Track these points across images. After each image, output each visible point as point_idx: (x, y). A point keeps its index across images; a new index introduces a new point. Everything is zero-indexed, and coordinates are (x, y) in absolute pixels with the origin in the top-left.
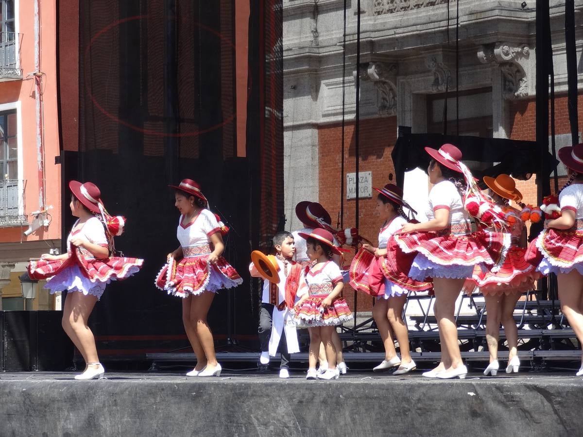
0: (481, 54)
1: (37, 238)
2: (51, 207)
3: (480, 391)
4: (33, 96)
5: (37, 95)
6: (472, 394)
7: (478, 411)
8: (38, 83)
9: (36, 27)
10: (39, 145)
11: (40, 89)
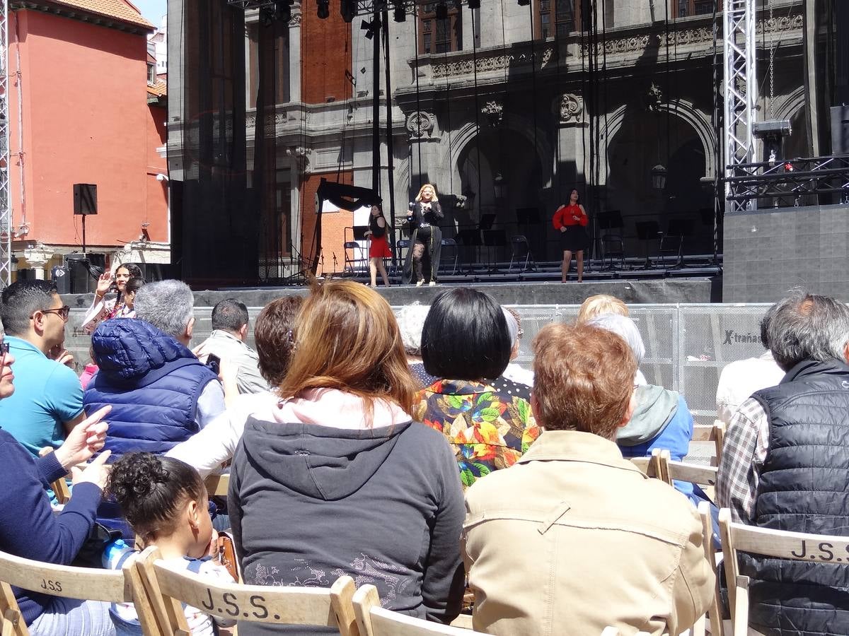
0: (288, 151)
1: (20, 239)
2: (29, 223)
3: (634, 286)
4: (18, 164)
5: (21, 164)
6: (628, 288)
7: (631, 297)
8: (21, 157)
9: (20, 128)
10: (22, 190)
11: (22, 161)
